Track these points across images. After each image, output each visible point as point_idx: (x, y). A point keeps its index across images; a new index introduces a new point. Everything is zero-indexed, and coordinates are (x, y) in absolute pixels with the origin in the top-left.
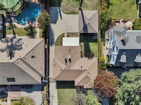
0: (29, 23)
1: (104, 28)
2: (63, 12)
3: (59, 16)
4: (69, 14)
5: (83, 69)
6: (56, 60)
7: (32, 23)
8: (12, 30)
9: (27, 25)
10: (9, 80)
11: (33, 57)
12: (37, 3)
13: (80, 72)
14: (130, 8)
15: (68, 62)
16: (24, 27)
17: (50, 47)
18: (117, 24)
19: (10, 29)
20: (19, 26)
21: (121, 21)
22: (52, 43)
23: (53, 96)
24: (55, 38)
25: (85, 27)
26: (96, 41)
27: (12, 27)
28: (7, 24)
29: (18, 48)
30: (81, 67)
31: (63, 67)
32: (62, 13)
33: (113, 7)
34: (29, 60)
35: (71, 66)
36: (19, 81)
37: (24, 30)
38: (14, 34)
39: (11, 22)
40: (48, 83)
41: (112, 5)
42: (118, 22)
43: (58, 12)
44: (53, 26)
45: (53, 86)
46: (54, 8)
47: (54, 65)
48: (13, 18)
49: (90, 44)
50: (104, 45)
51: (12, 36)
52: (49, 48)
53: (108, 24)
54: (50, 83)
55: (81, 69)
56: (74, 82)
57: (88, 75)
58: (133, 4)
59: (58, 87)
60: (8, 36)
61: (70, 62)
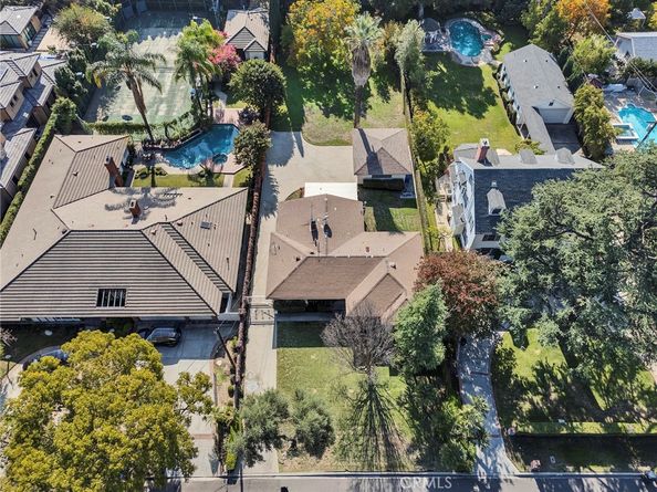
2: (309, 141)
3: (296, 150)
4: (324, 144)
5: (372, 254)
7: (214, 164)
10: (105, 297)
11: (205, 226)
12: (237, 124)
13: (365, 264)
15: (322, 235)
16: (186, 172)
19: (142, 179)
20: (172, 171)
23: (258, 378)
24: (281, 197)
25: (373, 160)
26: (412, 204)
27: (153, 173)
28: (138, 167)
29: (163, 203)
30: (368, 249)
31: (305, 248)
32: (304, 143)
34: (191, 233)
35: (330, 248)
36: (140, 305)
37: (186, 180)
40: (245, 319)
43: (292, 142)
44: (275, 171)
45: (261, 337)
48: (158, 155)
54: (252, 330)
55: (367, 254)
57: (392, 271)
61: (330, 235)
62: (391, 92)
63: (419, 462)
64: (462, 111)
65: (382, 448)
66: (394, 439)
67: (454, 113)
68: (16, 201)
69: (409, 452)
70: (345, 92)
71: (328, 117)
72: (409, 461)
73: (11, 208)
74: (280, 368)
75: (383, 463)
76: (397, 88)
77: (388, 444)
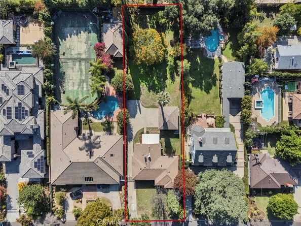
0: (106, 117)
1: (186, 122)
2: (143, 105)
3: (138, 110)
4: (148, 107)
5: (163, 168)
7: (110, 118)
8: (87, 126)
9: (104, 120)
10: (87, 179)
11: (112, 155)
12: (115, 96)
13: (160, 171)
14: (213, 101)
15: (148, 160)
16: (100, 121)
17: (129, 143)
18: (199, 119)
19: (86, 124)
20: (95, 120)
21: (203, 116)
22: (131, 140)
23: (131, 197)
24: (134, 134)
25: (165, 124)
26: (177, 136)
27: (88, 122)
28: (83, 119)
29: (97, 146)
31: (143, 165)
32: (141, 106)
33: (195, 100)
34: (108, 159)
35: (150, 165)
36: (97, 181)
37: (101, 125)
38: (90, 129)
39: (87, 117)
40: (127, 183)
41: (194, 98)
42: (201, 117)
43: (137, 106)
44: (131, 120)
45: (131, 185)
46: (133, 101)
47: (133, 164)
48: (89, 113)
49: (172, 140)
50: (186, 141)
51: (88, 131)
52: (127, 145)
53: (190, 120)
55: (161, 168)
56: (154, 181)
57: (168, 174)
58: (216, 97)
59: (137, 187)
60: (83, 132)
61: (150, 161)
62: (175, 76)
63: (171, 218)
64: (202, 89)
65: (162, 215)
66: (166, 212)
67: (199, 90)
68: (48, 141)
69: (169, 215)
70: (157, 76)
71: (150, 92)
72: (169, 219)
73: (48, 144)
74: (137, 195)
75: (162, 218)
76: (178, 75)
77: (164, 214)
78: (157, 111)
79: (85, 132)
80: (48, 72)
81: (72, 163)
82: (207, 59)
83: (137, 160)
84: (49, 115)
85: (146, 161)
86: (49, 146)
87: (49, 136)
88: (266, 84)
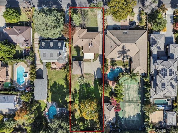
0: (115, 68)
1: (68, 65)
3: (95, 72)
4: (90, 74)
6: (98, 45)
7: (112, 68)
8: (125, 64)
9: (115, 67)
10: (126, 33)
11: (112, 47)
12: (109, 81)
13: (84, 37)
14: (52, 77)
15: (91, 44)
16: (118, 66)
17: (102, 54)
18: (61, 67)
19: (126, 65)
20: (121, 67)
21: (58, 69)
22: (100, 55)
23: (101, 22)
24: (98, 59)
25: (80, 64)
26: (73, 57)
27: (124, 66)
28: (128, 68)
29: (120, 52)
31: (93, 41)
32: (94, 74)
33: (63, 78)
34: (113, 44)
35: (89, 41)
36: (120, 32)
37: (118, 64)
38: (124, 62)
39: (126, 69)
41: (63, 79)
42: (59, 68)
43: (97, 75)
44: (100, 66)
45: (100, 29)
46: (99, 78)
47: (99, 42)
48: (125, 71)
49: (76, 55)
50: (68, 54)
51: (125, 61)
52: (103, 52)
53: (66, 67)
54: (102, 30)
55: (83, 39)
56: (87, 31)
57: (79, 36)
58: (50, 79)
59: (97, 28)
60: (128, 60)
61: (89, 43)
62: (74, 92)
63: (77, 10)
64: (58, 84)
65: (82, 11)
66: (80, 13)
67: (60, 84)
68: (149, 55)
69: (79, 11)
70: (84, 92)
71: (89, 83)
72: (79, 9)
73: (149, 54)
74: (97, 23)
75: (82, 10)
76: (72, 93)
77: (81, 12)
78: (85, 72)
79: (126, 60)
80: (148, 95)
81: (135, 42)
82: (55, 102)
83: (97, 44)
84: (147, 70)
85: (92, 43)
86: (148, 52)
87: (148, 58)
88: (22, 86)
